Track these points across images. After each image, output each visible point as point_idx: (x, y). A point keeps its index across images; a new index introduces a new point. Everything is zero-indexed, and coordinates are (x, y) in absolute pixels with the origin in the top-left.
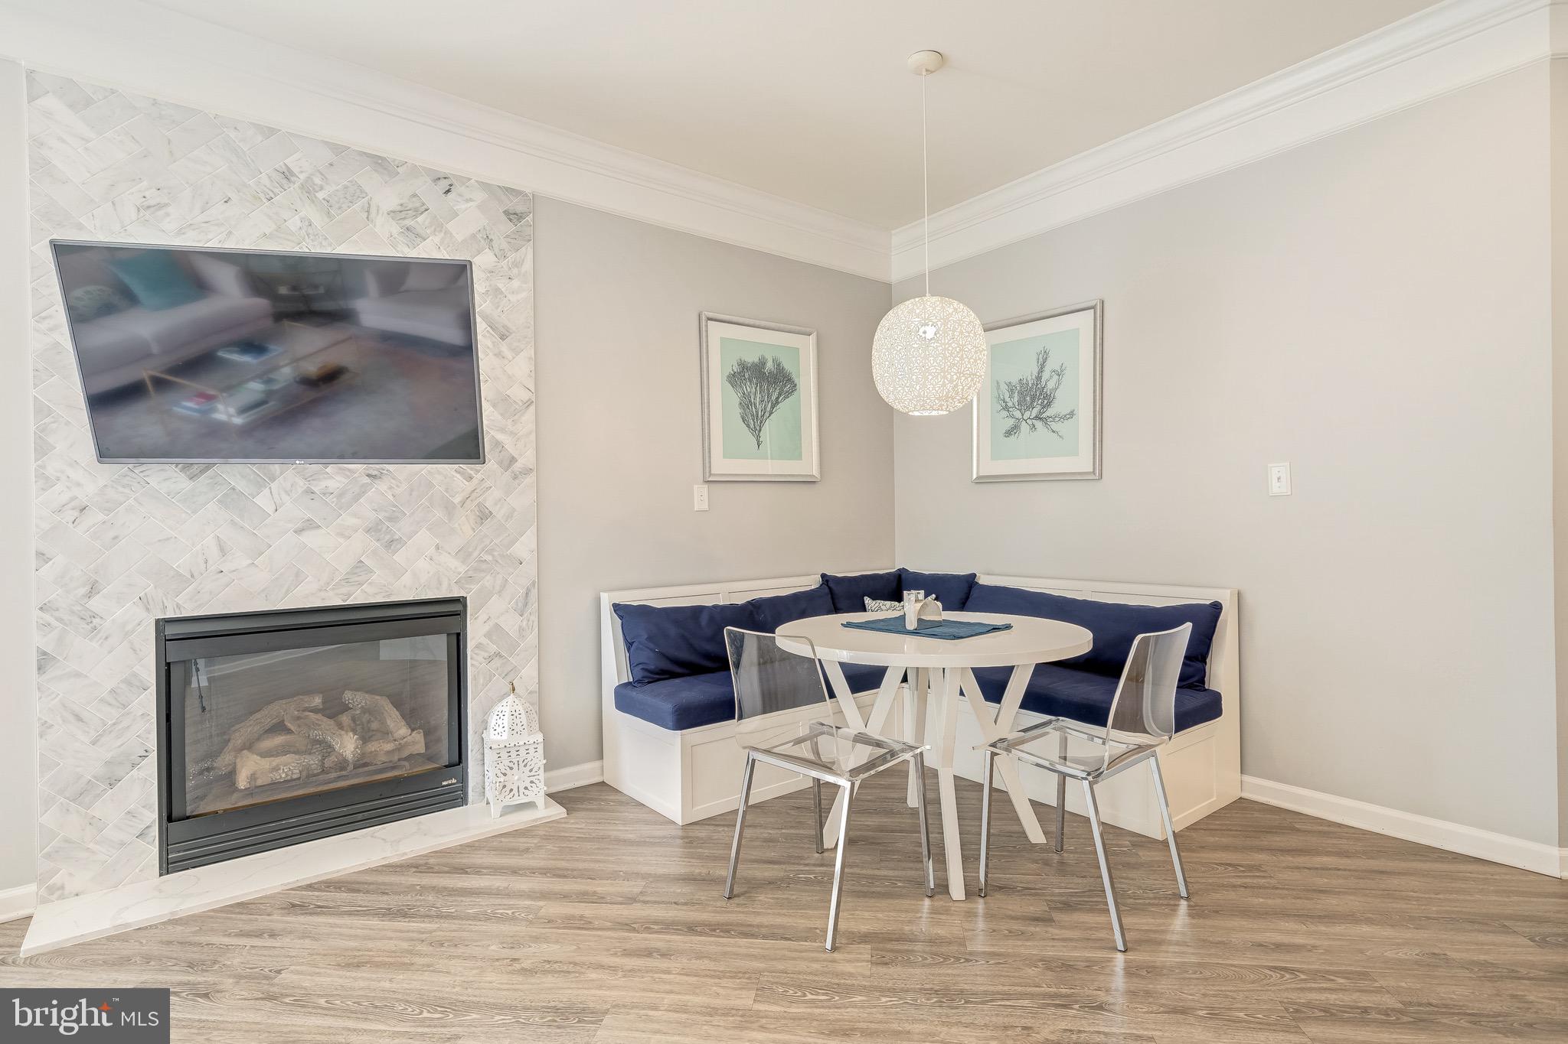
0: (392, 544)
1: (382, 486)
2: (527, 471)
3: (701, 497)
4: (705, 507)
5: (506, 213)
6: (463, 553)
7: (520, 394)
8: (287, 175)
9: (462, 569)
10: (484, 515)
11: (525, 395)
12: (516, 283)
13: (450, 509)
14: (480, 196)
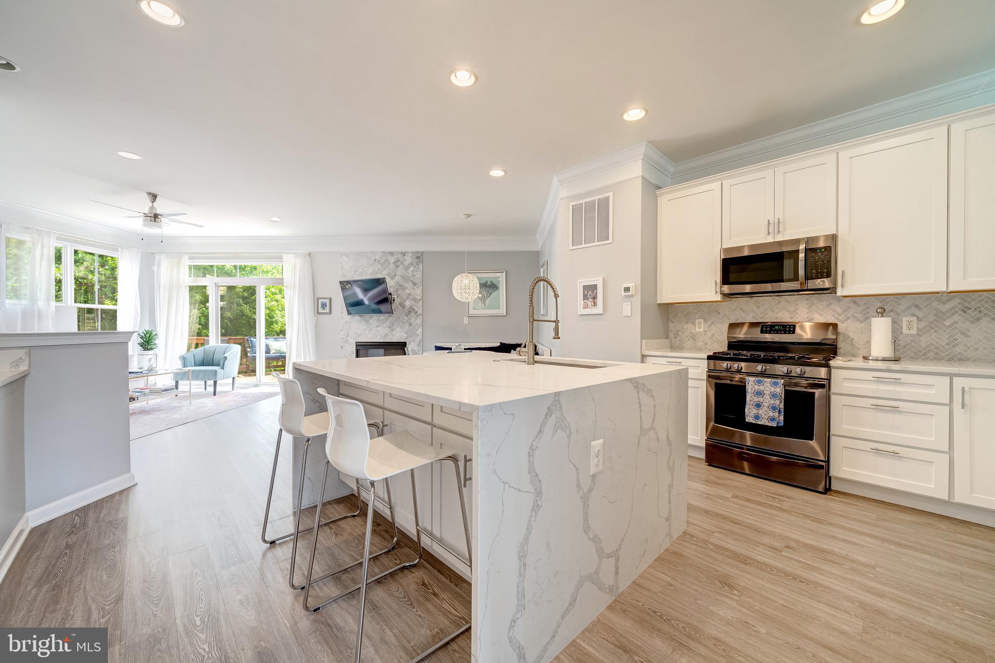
0: (392, 330)
1: (391, 318)
2: (420, 315)
3: (466, 320)
4: (467, 323)
5: (416, 257)
6: (406, 333)
7: (418, 297)
8: (375, 260)
9: (406, 336)
10: (410, 324)
11: (420, 298)
12: (418, 273)
13: (403, 323)
14: (411, 255)
